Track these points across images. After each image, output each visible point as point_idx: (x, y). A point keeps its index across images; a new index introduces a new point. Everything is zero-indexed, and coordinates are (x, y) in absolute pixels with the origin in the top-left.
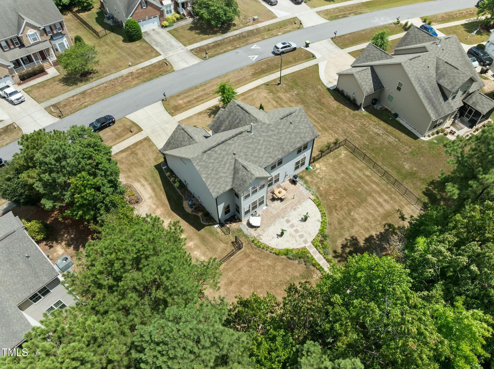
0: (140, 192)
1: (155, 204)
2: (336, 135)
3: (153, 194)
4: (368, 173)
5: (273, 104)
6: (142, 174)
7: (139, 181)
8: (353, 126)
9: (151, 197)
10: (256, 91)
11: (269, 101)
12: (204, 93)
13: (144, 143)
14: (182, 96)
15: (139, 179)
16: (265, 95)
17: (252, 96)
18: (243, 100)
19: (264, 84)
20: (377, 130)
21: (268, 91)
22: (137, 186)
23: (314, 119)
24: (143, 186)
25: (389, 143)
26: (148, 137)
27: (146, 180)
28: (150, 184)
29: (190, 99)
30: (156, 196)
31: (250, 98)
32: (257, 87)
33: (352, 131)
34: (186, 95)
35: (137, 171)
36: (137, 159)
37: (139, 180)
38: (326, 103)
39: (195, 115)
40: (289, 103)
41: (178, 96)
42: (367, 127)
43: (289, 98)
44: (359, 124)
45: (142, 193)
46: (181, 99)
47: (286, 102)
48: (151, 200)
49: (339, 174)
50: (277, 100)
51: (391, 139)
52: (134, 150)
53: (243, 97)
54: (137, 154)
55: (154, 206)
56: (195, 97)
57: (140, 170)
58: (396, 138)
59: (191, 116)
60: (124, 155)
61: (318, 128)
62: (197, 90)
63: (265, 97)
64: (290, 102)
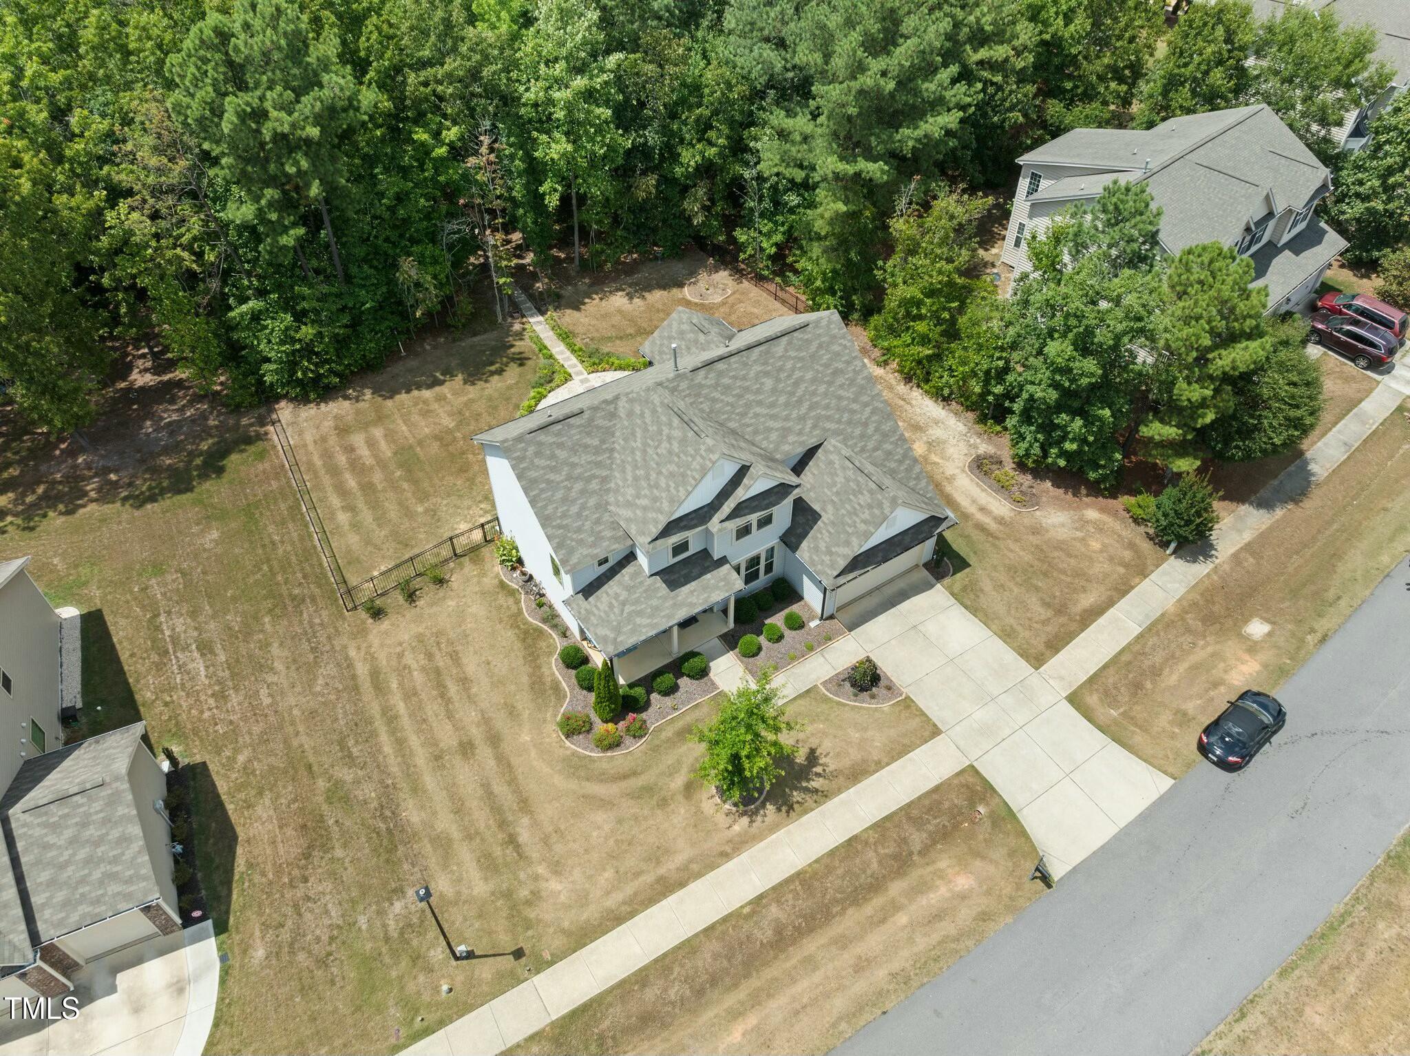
0: (983, 490)
1: (935, 463)
2: (352, 653)
3: (948, 489)
4: (343, 518)
5: (535, 824)
6: (1001, 544)
7: (1000, 521)
8: (264, 692)
9: (951, 479)
10: (591, 913)
11: (546, 841)
12: (859, 949)
13: (1039, 644)
14: (965, 914)
15: (1001, 528)
16: (554, 885)
17: (621, 878)
18: (667, 852)
19: (541, 965)
20: (191, 666)
21: (532, 914)
22: (1000, 507)
23: (393, 732)
24: (982, 509)
25: (194, 614)
26: (1037, 669)
27: (981, 528)
28: (966, 516)
29: (923, 901)
30: (938, 486)
31: (630, 862)
32: (582, 937)
33: (281, 674)
34: (947, 928)
35: (1020, 554)
36: (1037, 589)
37: (1000, 523)
38: (290, 832)
39: (879, 766)
40: (456, 834)
41: (985, 916)
42: (219, 682)
43: (445, 866)
44: (235, 699)
45: (979, 490)
46: (963, 897)
47: (469, 837)
48: (949, 472)
49: (427, 511)
50: (509, 850)
51: (177, 624)
52: (1063, 620)
53: (662, 871)
54: (1047, 605)
55: (934, 458)
56: (902, 919)
57: (1011, 555)
58: (158, 628)
59: (893, 759)
60: (1087, 600)
61: (401, 684)
62: (895, 966)
63: (557, 868)
64: (450, 841)
